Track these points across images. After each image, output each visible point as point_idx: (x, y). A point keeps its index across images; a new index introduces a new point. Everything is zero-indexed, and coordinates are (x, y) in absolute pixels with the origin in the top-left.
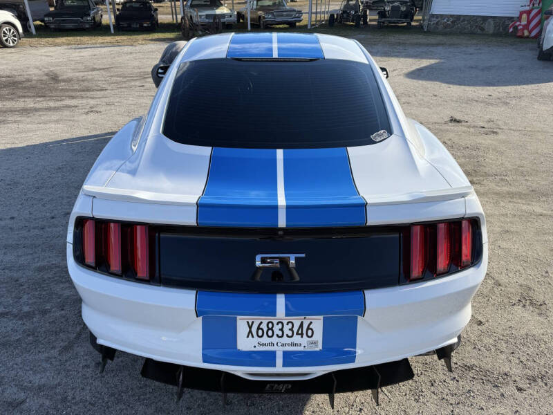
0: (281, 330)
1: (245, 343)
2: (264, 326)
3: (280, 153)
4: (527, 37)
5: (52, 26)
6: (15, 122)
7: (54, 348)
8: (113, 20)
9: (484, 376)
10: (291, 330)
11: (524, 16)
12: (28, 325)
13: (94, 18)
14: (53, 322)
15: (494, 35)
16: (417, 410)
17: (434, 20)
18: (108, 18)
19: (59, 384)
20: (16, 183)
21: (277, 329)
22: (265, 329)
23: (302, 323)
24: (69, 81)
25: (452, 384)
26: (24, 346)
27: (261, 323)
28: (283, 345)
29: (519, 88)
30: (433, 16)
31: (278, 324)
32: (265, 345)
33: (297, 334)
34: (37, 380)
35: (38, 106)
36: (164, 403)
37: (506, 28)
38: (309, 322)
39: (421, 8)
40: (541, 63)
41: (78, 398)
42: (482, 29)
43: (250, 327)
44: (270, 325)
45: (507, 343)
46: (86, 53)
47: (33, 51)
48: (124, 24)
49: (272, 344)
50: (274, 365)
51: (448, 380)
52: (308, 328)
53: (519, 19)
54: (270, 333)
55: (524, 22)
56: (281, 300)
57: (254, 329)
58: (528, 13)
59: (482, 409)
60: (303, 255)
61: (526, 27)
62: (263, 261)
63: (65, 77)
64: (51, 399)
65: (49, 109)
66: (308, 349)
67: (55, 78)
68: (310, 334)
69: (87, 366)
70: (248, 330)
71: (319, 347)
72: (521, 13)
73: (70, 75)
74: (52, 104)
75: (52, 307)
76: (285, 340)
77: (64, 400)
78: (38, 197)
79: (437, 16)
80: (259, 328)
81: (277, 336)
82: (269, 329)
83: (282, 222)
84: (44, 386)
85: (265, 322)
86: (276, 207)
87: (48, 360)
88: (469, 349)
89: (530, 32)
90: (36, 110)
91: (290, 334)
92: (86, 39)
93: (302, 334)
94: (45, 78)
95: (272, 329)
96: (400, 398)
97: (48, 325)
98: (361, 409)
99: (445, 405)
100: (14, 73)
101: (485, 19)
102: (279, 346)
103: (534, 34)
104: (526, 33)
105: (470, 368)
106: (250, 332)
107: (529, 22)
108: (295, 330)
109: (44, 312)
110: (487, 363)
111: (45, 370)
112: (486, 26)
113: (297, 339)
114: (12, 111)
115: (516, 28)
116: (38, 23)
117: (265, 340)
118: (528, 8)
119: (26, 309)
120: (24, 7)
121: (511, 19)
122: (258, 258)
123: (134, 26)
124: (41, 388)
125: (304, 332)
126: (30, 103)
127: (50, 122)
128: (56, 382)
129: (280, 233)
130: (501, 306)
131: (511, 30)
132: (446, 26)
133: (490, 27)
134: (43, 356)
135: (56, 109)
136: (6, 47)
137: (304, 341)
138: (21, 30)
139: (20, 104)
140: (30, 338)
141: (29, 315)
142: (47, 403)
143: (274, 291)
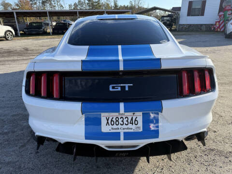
0: (123, 121)
1: (105, 128)
2: (114, 120)
3: (120, 47)
4: (220, 31)
5: (27, 33)
6: (9, 64)
7: (17, 146)
8: (52, 31)
9: (220, 153)
10: (127, 121)
11: (218, 23)
12: (6, 137)
13: (44, 30)
14: (18, 136)
15: (206, 31)
16: (189, 169)
17: (181, 27)
18: (49, 30)
19: (18, 161)
20: (6, 85)
21: (120, 120)
22: (115, 121)
23: (132, 118)
24: (33, 50)
25: (205, 157)
26: (3, 145)
27: (113, 118)
28: (124, 129)
29: (219, 47)
30: (180, 25)
31: (121, 118)
32: (115, 129)
33: (130, 123)
34: (7, 159)
35: (18, 59)
36: (67, 168)
37: (210, 28)
38: (135, 117)
39: (175, 23)
40: (227, 39)
41: (26, 167)
42: (201, 29)
43: (108, 120)
44: (117, 119)
45: (228, 139)
46: (40, 41)
47: (19, 41)
48: (56, 31)
49: (118, 129)
50: (120, 140)
51: (203, 155)
52: (135, 120)
53: (216, 24)
54: (117, 123)
55: (218, 26)
56: (122, 105)
57: (109, 121)
58: (219, 22)
59: (221, 167)
60: (132, 85)
61: (219, 27)
62: (113, 88)
63: (31, 49)
64: (13, 168)
65: (24, 60)
66: (136, 130)
67: (27, 50)
68: (136, 123)
69: (31, 153)
70: (107, 121)
71: (141, 130)
72: (216, 22)
73: (33, 48)
74: (25, 58)
75: (17, 130)
76: (124, 126)
77: (20, 167)
78: (16, 89)
79: (182, 25)
80: (112, 121)
81: (121, 124)
82: (117, 121)
83: (121, 68)
84: (11, 162)
85: (115, 118)
86: (118, 61)
87: (14, 151)
88: (211, 142)
89: (220, 29)
90: (18, 60)
91: (127, 123)
92: (40, 37)
93: (132, 123)
94: (22, 50)
95: (118, 121)
96: (181, 163)
97: (15, 137)
98: (162, 169)
99: (203, 166)
100: (10, 48)
101: (201, 25)
102: (122, 129)
103: (222, 30)
104: (219, 30)
105: (213, 150)
106: (108, 122)
107: (220, 25)
108: (129, 121)
109: (14, 132)
110: (221, 148)
111: (12, 155)
112: (202, 28)
113: (130, 126)
114: (8, 61)
115: (214, 28)
116: (21, 32)
117: (115, 126)
118: (218, 20)
119: (6, 131)
120: (16, 26)
121: (212, 25)
122: (111, 87)
123: (60, 32)
124: (9, 163)
125: (134, 122)
126: (16, 58)
127: (23, 64)
128: (16, 160)
129: (121, 73)
130: (223, 125)
131: (213, 29)
132: (186, 29)
133: (204, 28)
134: (11, 150)
135: (26, 60)
136: (8, 40)
137: (134, 126)
138: (14, 34)
139: (12, 58)
140: (7, 142)
141: (6, 133)
142: (11, 169)
143: (119, 101)
